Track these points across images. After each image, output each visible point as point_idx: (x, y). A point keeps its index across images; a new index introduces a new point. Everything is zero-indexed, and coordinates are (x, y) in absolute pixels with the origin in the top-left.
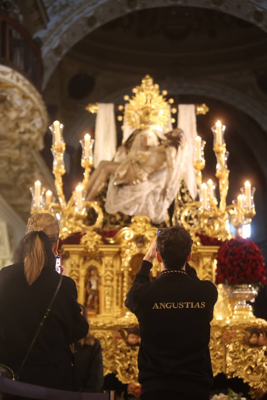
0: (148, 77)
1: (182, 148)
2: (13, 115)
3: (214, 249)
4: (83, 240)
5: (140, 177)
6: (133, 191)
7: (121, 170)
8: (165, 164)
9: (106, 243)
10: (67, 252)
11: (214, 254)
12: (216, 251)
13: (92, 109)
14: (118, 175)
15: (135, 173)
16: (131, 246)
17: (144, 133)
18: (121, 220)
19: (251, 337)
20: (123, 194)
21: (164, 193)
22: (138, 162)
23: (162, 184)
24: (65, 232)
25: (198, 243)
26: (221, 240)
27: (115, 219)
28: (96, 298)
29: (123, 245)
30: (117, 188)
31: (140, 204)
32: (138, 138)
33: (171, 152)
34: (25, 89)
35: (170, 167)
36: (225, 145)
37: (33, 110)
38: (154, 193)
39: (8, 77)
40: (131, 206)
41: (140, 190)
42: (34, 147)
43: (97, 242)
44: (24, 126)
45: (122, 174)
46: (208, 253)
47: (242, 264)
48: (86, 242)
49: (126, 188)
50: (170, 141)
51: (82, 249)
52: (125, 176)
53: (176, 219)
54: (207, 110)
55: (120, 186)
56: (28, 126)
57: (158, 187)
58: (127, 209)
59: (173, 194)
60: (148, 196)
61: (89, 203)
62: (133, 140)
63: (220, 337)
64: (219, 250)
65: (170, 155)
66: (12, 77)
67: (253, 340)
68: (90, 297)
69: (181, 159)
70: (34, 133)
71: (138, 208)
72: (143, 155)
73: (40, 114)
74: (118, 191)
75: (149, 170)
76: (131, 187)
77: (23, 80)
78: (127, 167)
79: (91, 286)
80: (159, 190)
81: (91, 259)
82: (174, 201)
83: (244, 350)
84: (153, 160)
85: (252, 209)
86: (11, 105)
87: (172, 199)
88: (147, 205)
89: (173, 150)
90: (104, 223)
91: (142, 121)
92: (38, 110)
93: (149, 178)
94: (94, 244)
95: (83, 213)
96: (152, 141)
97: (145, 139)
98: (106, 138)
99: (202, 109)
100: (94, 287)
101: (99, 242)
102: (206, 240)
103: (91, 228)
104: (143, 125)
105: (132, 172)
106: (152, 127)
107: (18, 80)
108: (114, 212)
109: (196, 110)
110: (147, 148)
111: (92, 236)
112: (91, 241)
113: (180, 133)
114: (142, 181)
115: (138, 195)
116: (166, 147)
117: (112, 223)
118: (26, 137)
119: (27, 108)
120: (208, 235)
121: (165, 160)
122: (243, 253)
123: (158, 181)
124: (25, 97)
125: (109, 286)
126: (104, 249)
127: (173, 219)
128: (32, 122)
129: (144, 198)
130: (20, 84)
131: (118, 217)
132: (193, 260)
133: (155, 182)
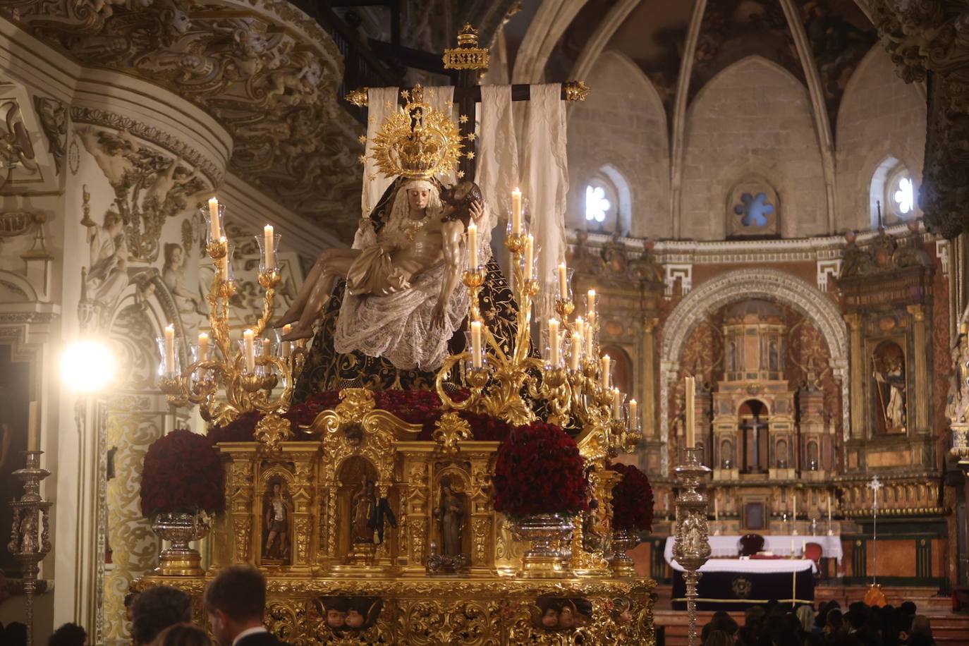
2: (254, 66)
3: (492, 446)
4: (257, 431)
5: (393, 282)
6: (384, 308)
7: (357, 269)
9: (298, 436)
10: (227, 454)
11: (492, 453)
12: (495, 450)
15: (385, 276)
16: (338, 443)
17: (412, 185)
18: (360, 366)
19: (543, 615)
20: (365, 314)
21: (439, 313)
24: (230, 412)
25: (465, 434)
27: (349, 365)
28: (283, 536)
29: (327, 439)
30: (357, 301)
31: (395, 334)
33: (450, 232)
35: (449, 264)
37: (300, 49)
38: (422, 310)
40: (378, 339)
41: (396, 307)
43: (282, 434)
44: (283, 83)
46: (480, 452)
47: (532, 479)
48: (262, 434)
49: (372, 301)
50: (451, 208)
51: (254, 449)
52: (365, 282)
55: (363, 298)
56: (292, 82)
58: (373, 345)
59: (462, 311)
60: (412, 315)
63: (497, 611)
64: (500, 447)
65: (450, 238)
67: (547, 620)
68: (272, 535)
71: (392, 343)
73: (317, 54)
74: (357, 307)
75: (413, 267)
76: (381, 300)
79: (273, 514)
80: (432, 306)
81: (274, 464)
83: (534, 637)
86: (245, 51)
87: (461, 320)
88: (409, 335)
92: (312, 48)
93: (414, 281)
94: (276, 437)
100: (279, 516)
101: (286, 434)
104: (409, 171)
106: (428, 173)
108: (348, 351)
109: (565, 94)
112: (271, 433)
113: (470, 192)
114: (400, 290)
115: (392, 316)
116: (444, 220)
117: (342, 374)
118: (295, 100)
119: (281, 51)
120: (492, 412)
121: (441, 247)
122: (534, 458)
124: (272, 29)
125: (303, 516)
126: (292, 449)
128: (300, 75)
129: (404, 320)
131: (354, 362)
132: (459, 463)
133: (424, 289)
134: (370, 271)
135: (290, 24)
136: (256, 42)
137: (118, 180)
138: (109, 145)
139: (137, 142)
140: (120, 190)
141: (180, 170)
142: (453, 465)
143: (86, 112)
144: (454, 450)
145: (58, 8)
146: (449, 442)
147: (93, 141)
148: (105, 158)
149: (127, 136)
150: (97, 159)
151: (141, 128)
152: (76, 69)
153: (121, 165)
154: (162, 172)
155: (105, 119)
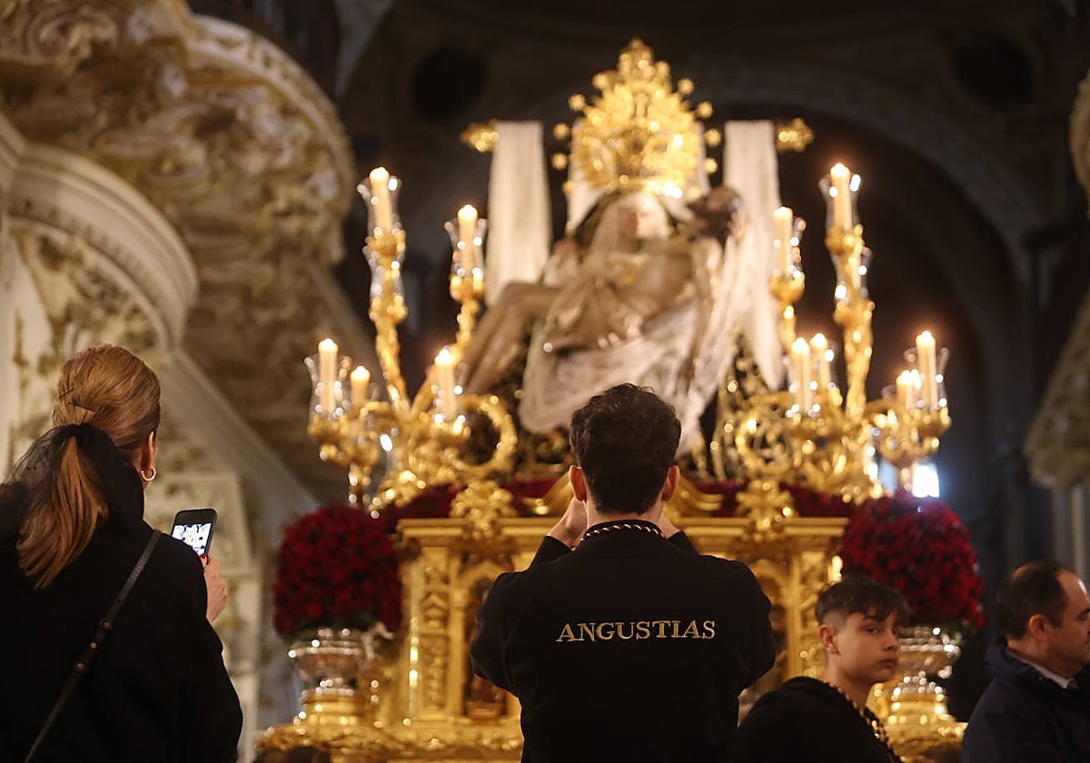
0: (636, 44)
1: (737, 243)
2: (254, 163)
3: (833, 528)
4: (458, 507)
5: (617, 326)
6: (601, 366)
7: (565, 307)
8: (689, 290)
9: (526, 512)
10: (414, 540)
11: (834, 540)
12: (839, 532)
13: (481, 139)
14: (556, 321)
15: (606, 316)
17: (628, 201)
20: (570, 375)
21: (687, 372)
22: (612, 286)
23: (683, 347)
24: (409, 483)
25: (787, 511)
26: (853, 500)
27: (550, 446)
30: (553, 360)
32: (611, 216)
33: (705, 254)
34: (290, 89)
35: (704, 298)
36: (859, 229)
37: (313, 149)
38: (658, 371)
39: (238, 56)
41: (619, 364)
42: (316, 254)
43: (498, 511)
44: (285, 195)
45: (568, 318)
46: (814, 537)
47: (912, 567)
48: (467, 511)
49: (580, 357)
50: (702, 224)
51: (457, 532)
52: (577, 324)
53: (722, 444)
54: (808, 136)
55: (563, 353)
56: (298, 193)
57: (671, 353)
59: (714, 375)
60: (641, 379)
61: (473, 399)
62: (597, 223)
64: (847, 528)
65: (703, 262)
66: (250, 56)
69: (736, 275)
70: (314, 214)
72: (625, 264)
73: (332, 158)
74: (555, 368)
75: (645, 306)
76: (594, 355)
77: (281, 64)
78: (580, 298)
80: (674, 365)
81: (481, 560)
82: (716, 394)
84: (655, 279)
85: (939, 411)
86: (250, 135)
87: (710, 389)
89: (713, 248)
90: (518, 458)
91: (623, 169)
92: (327, 149)
93: (645, 330)
94: (491, 515)
95: (459, 427)
96: (652, 223)
97: (631, 218)
98: (520, 222)
99: (794, 136)
101: (505, 510)
102: (808, 501)
103: (481, 471)
104: (624, 180)
105: (595, 312)
106: (651, 186)
107: (267, 62)
108: (547, 427)
109: (776, 139)
110: (638, 245)
111: (484, 495)
112: (483, 509)
113: (730, 199)
114: (623, 337)
115: (613, 377)
116: (692, 239)
117: (540, 460)
118: (292, 225)
119: (294, 142)
120: (815, 486)
121: (689, 276)
122: (914, 536)
123: (671, 336)
124: (288, 111)
126: (517, 530)
127: (715, 446)
128: (310, 183)
130: (274, 75)
131: (558, 443)
132: (772, 559)
133: (661, 341)
134: (585, 308)
135: (308, 107)
136: (266, 122)
137: (58, 311)
138: (53, 256)
139: (92, 258)
140: (58, 326)
141: (136, 310)
142: (763, 562)
143: (29, 205)
144: (773, 536)
145: (13, 41)
146: (764, 524)
147: (32, 247)
148: (46, 276)
149: (79, 245)
150: (35, 277)
151: (97, 237)
152: (18, 143)
153: (63, 290)
154: (111, 311)
155: (53, 218)
